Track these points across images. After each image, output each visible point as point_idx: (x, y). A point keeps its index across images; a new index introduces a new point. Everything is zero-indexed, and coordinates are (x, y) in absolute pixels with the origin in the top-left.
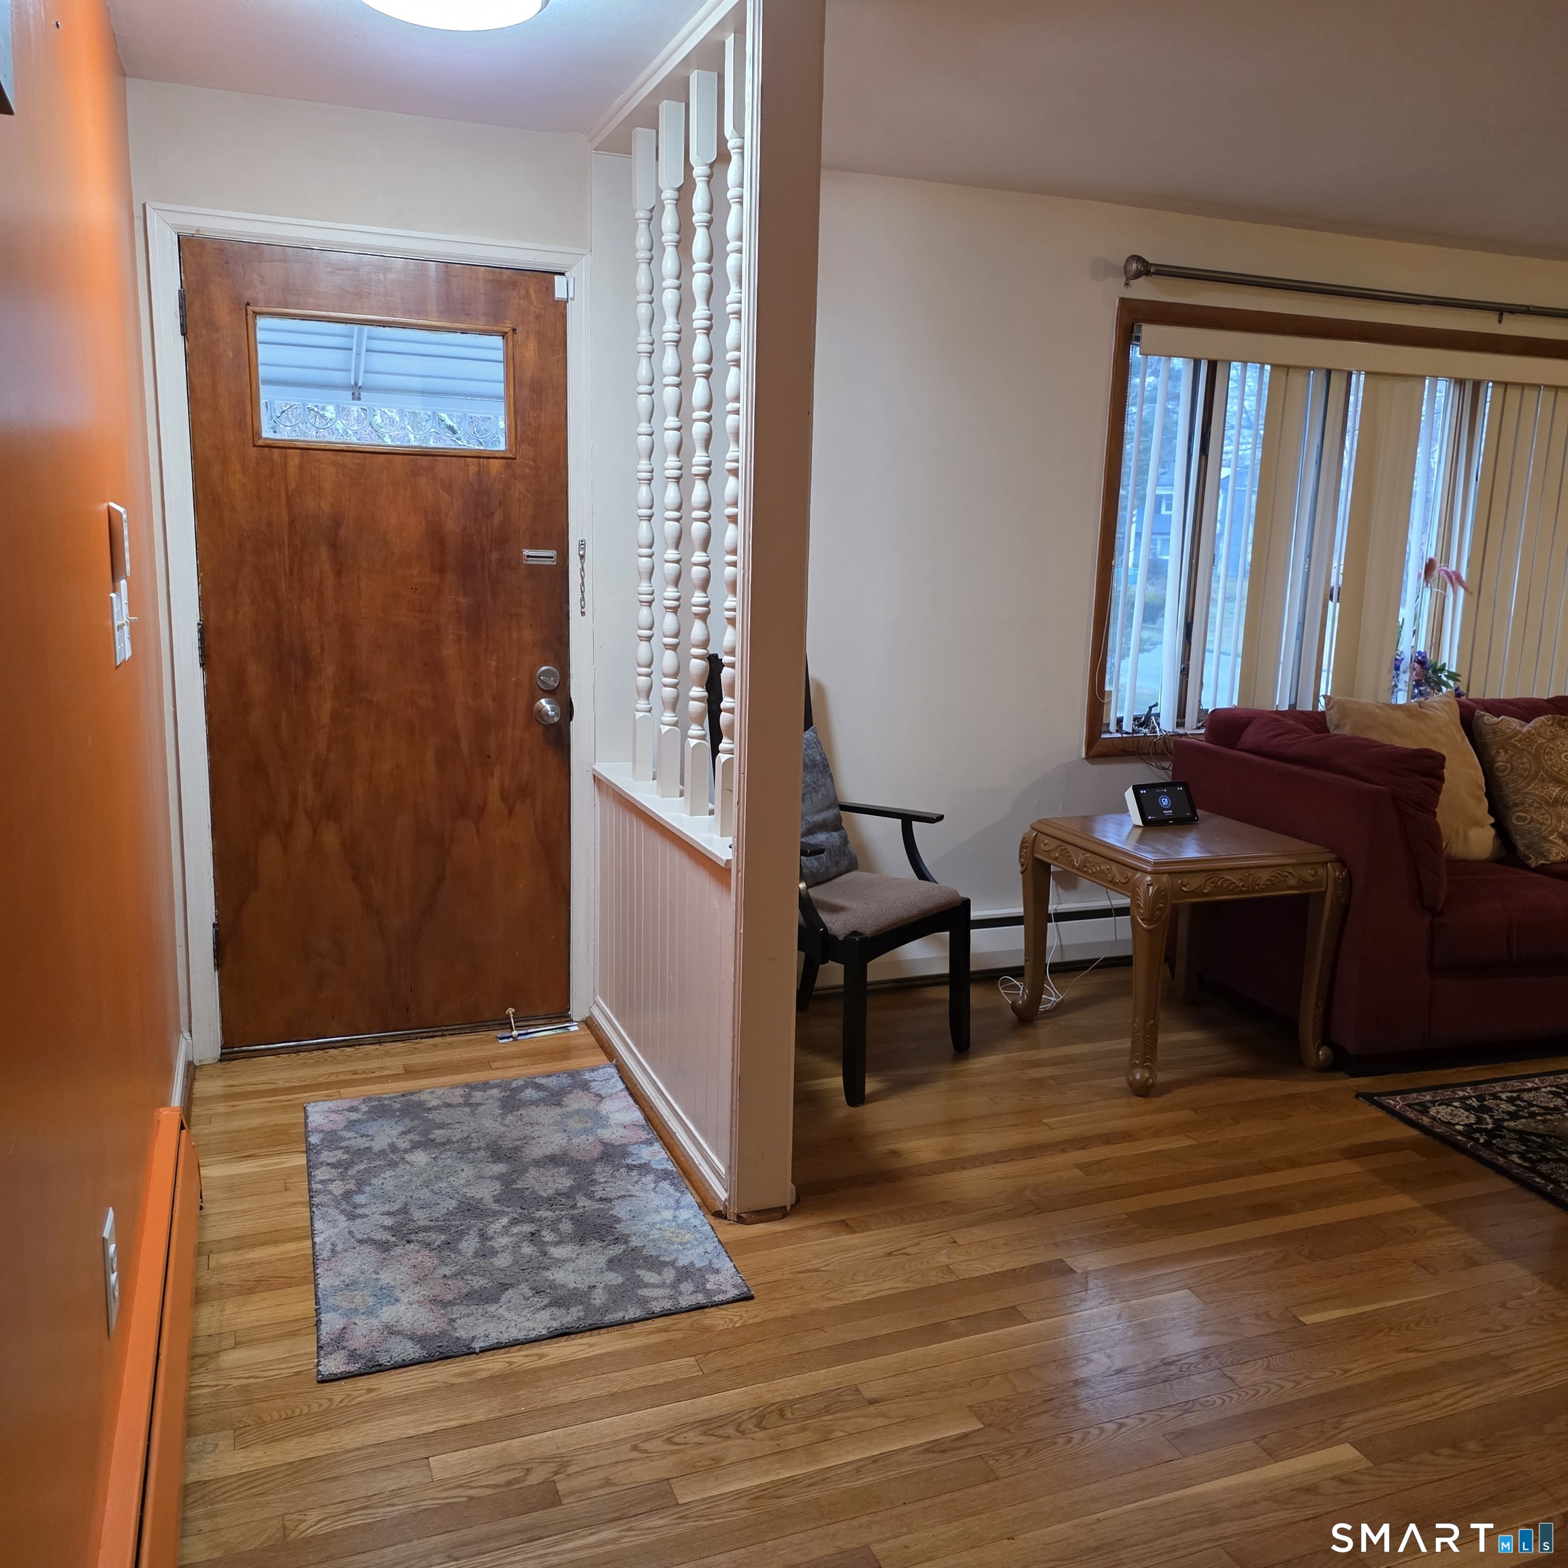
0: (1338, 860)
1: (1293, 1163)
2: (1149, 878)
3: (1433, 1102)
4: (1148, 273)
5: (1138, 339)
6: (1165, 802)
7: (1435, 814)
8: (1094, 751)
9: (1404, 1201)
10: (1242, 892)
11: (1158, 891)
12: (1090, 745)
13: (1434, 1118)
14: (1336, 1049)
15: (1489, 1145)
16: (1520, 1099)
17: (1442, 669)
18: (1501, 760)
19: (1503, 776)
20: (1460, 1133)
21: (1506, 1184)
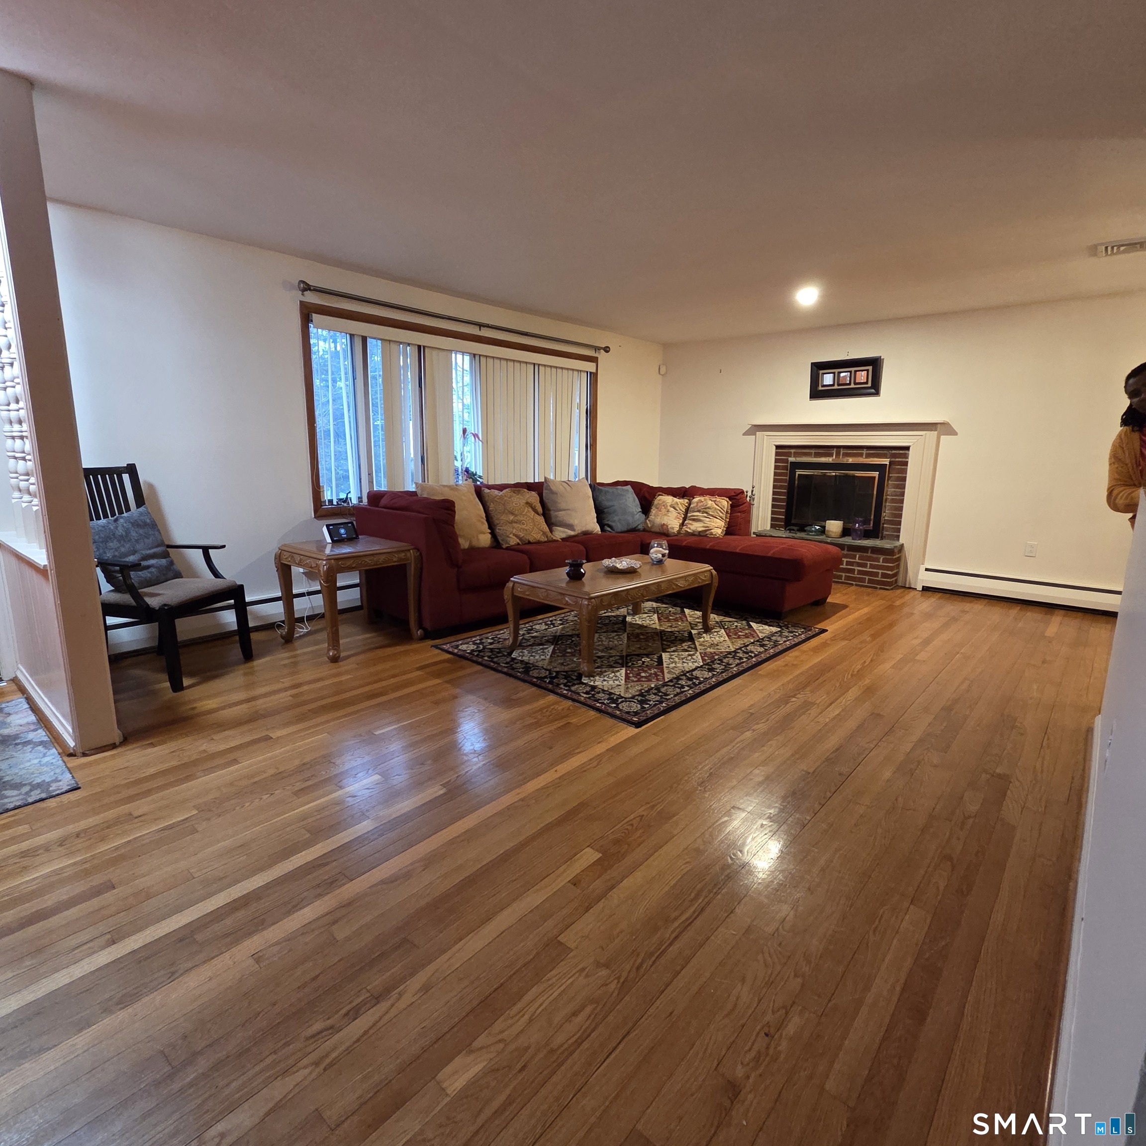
0: (415, 549)
1: (394, 676)
2: (325, 562)
3: (461, 644)
4: (310, 291)
5: (312, 321)
6: (342, 531)
7: (454, 527)
8: (318, 514)
9: (438, 681)
10: (373, 565)
11: (329, 569)
12: (316, 512)
13: (460, 650)
14: (424, 629)
15: (477, 655)
16: (496, 637)
17: (476, 474)
18: (492, 507)
19: (493, 513)
20: (468, 653)
21: (480, 668)
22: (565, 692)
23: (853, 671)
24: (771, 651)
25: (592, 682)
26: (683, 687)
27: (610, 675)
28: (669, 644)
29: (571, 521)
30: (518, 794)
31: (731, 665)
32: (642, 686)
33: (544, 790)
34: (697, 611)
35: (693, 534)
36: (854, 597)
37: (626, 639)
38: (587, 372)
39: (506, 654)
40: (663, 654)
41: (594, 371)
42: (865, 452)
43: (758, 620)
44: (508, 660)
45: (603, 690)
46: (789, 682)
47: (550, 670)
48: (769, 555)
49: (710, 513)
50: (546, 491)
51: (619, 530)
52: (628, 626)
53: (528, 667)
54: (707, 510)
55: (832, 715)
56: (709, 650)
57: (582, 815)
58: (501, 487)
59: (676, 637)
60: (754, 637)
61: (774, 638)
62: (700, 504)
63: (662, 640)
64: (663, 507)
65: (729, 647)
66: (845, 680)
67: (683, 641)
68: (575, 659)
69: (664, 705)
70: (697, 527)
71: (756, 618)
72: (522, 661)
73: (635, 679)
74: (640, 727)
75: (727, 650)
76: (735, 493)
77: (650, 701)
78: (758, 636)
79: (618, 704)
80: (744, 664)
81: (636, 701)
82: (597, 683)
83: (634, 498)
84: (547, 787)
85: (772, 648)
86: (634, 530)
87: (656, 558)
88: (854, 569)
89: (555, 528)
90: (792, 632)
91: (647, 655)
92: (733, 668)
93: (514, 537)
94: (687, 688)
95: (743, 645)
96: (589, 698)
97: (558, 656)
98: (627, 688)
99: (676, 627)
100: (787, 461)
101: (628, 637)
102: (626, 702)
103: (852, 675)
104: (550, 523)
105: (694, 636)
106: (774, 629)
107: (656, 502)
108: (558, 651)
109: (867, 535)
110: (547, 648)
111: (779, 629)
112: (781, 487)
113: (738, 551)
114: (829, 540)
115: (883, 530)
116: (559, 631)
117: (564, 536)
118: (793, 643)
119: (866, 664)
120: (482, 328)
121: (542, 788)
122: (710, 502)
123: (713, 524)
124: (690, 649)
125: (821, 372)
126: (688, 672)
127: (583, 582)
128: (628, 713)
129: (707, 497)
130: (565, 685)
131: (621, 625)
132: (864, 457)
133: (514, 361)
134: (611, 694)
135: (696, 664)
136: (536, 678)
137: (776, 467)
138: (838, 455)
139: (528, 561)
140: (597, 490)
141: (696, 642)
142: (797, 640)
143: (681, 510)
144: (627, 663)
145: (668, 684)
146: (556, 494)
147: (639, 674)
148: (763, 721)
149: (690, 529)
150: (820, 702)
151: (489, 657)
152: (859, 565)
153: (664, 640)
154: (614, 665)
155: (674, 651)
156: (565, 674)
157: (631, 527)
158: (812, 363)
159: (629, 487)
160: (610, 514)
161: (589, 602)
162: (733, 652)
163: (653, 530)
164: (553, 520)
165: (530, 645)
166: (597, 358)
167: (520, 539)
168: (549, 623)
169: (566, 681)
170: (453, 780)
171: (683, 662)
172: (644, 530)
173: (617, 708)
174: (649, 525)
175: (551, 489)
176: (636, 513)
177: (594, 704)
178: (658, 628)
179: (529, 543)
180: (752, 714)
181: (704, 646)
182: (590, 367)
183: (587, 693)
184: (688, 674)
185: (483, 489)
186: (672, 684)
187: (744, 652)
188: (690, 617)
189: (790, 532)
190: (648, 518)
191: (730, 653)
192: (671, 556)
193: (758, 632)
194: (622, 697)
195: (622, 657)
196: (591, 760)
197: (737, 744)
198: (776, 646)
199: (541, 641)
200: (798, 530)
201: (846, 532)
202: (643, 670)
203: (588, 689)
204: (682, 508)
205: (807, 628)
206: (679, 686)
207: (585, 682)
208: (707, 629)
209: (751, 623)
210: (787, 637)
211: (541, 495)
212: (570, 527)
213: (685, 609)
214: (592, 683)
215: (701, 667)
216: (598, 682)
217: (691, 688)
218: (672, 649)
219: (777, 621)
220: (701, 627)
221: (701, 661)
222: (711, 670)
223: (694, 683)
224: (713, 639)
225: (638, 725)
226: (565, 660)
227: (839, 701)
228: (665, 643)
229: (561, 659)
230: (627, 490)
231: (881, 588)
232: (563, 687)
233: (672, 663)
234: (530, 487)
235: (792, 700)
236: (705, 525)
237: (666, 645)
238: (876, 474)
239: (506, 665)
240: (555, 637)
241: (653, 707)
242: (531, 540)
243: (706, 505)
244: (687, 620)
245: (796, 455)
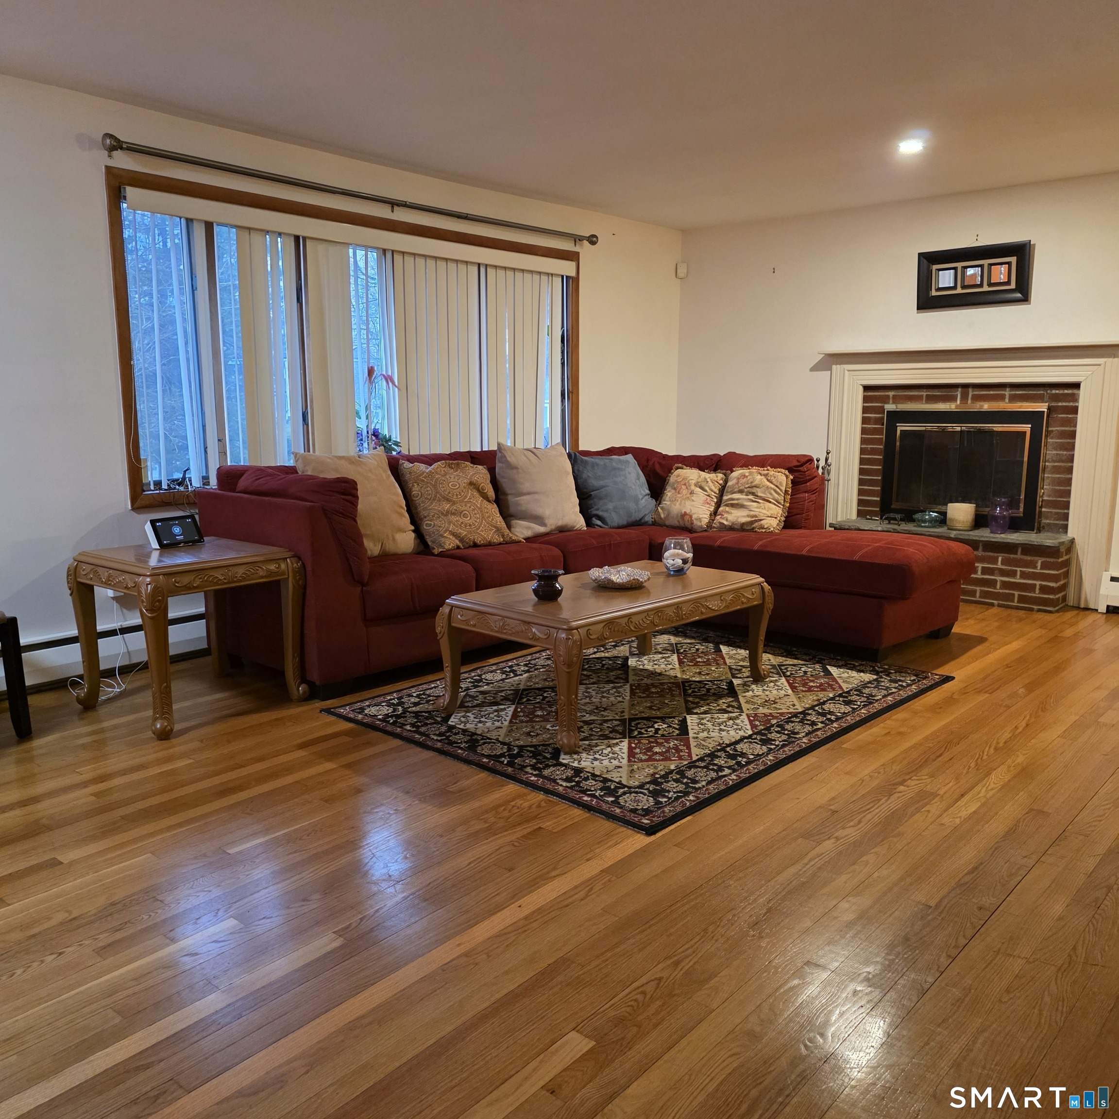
0: (294, 556)
1: (261, 759)
2: (148, 579)
3: (369, 706)
4: (121, 148)
5: (125, 198)
6: (177, 530)
7: (356, 521)
8: (137, 504)
9: (329, 766)
10: (225, 583)
11: (155, 589)
12: (134, 499)
13: (366, 715)
14: (311, 684)
15: (394, 723)
16: (424, 694)
17: (390, 440)
18: (415, 490)
19: (418, 500)
20: (379, 720)
21: (398, 742)
22: (533, 778)
23: (998, 743)
24: (863, 711)
25: (576, 762)
26: (721, 768)
27: (605, 751)
28: (697, 700)
29: (539, 510)
30: (459, 945)
31: (797, 733)
32: (655, 768)
33: (503, 938)
34: (740, 648)
35: (731, 528)
36: (996, 624)
37: (628, 694)
38: (563, 277)
39: (439, 719)
40: (688, 717)
41: (573, 274)
42: (1007, 392)
43: (841, 663)
44: (443, 729)
45: (594, 775)
46: (893, 761)
47: (508, 744)
48: (856, 558)
49: (759, 494)
50: (500, 465)
51: (616, 524)
52: (631, 673)
53: (474, 740)
54: (754, 490)
55: (964, 813)
56: (762, 710)
57: (560, 978)
58: (430, 460)
59: (708, 690)
60: (834, 689)
61: (867, 691)
62: (742, 481)
63: (686, 695)
64: (684, 487)
65: (794, 705)
66: (985, 757)
67: (718, 696)
68: (548, 727)
69: (691, 798)
70: (738, 517)
71: (837, 660)
72: (465, 731)
73: (644, 757)
74: (654, 833)
75: (791, 710)
76: (798, 461)
77: (669, 791)
78: (840, 687)
79: (617, 797)
80: (819, 733)
81: (646, 791)
82: (583, 764)
83: (638, 474)
84: (505, 934)
85: (865, 706)
86: (639, 523)
87: (673, 565)
88: (996, 581)
89: (514, 522)
90: (895, 681)
91: (663, 719)
92: (800, 739)
93: (451, 537)
94: (727, 771)
95: (816, 703)
96: (571, 788)
97: (522, 722)
98: (632, 771)
99: (708, 674)
100: (881, 410)
101: (632, 691)
102: (630, 793)
103: (996, 749)
104: (507, 515)
105: (737, 688)
106: (867, 677)
107: (672, 479)
108: (521, 714)
109: (1015, 525)
110: (505, 709)
111: (875, 677)
112: (873, 452)
113: (804, 552)
114: (953, 534)
115: (1040, 516)
116: (523, 683)
117: (528, 533)
118: (898, 698)
119: (1017, 732)
120: (396, 208)
121: (498, 936)
122: (759, 477)
123: (764, 511)
124: (730, 709)
125: (935, 267)
126: (728, 745)
127: (559, 604)
128: (634, 811)
129: (754, 470)
130: (534, 767)
131: (620, 672)
132: (1007, 400)
133: (446, 260)
134: (606, 780)
135: (742, 733)
136: (488, 756)
137: (865, 421)
138: (964, 397)
139: (474, 575)
140: (579, 462)
141: (740, 697)
142: (904, 694)
143: (712, 491)
144: (631, 731)
145: (697, 764)
146: (516, 468)
147: (650, 749)
148: (852, 824)
149: (727, 520)
150: (945, 793)
151: (413, 725)
152: (1003, 573)
153: (690, 695)
154: (611, 735)
155: (705, 713)
156: (533, 749)
157: (633, 519)
158: (919, 254)
159: (630, 457)
160: (601, 499)
161: (567, 635)
162: (800, 713)
163: (667, 523)
164: (512, 510)
165: (477, 706)
166: (577, 254)
167: (462, 540)
168: (508, 669)
169: (534, 761)
170: (354, 925)
171: (721, 730)
172: (654, 523)
173: (616, 803)
174: (662, 516)
175: (507, 461)
176: (640, 497)
177: (580, 798)
178: (679, 675)
179: (475, 545)
180: (834, 812)
181: (753, 703)
182: (567, 268)
183: (568, 780)
184: (728, 749)
185: (401, 461)
186: (703, 764)
187: (819, 714)
188: (731, 657)
189: (889, 523)
190: (659, 504)
191: (795, 715)
192: (696, 562)
193: (840, 681)
194: (624, 786)
195: (623, 721)
196: (576, 887)
197: (810, 861)
198: (871, 703)
199: (494, 698)
200: (902, 520)
201: (979, 521)
202: (657, 743)
203: (570, 773)
204: (713, 488)
205: (920, 675)
206: (715, 768)
207: (564, 761)
208: (758, 677)
209: (828, 667)
210: (887, 688)
211: (492, 471)
212: (538, 519)
213: (721, 647)
214: (576, 764)
215: (750, 737)
216: (585, 762)
217: (734, 771)
218: (705, 708)
219: (871, 663)
220: (747, 674)
221: (749, 727)
222: (765, 742)
223: (739, 763)
224: (767, 693)
225: (650, 831)
226: (533, 727)
227: (976, 789)
228: (691, 699)
229: (526, 727)
230: (627, 462)
231: (1039, 610)
232: (531, 771)
233: (703, 731)
234: (474, 458)
235: (898, 790)
236: (752, 513)
237: (693, 703)
238: (1027, 428)
239: (439, 738)
240: (516, 691)
241: (673, 802)
242: (479, 540)
243: (752, 482)
244: (725, 663)
245: (896, 399)
